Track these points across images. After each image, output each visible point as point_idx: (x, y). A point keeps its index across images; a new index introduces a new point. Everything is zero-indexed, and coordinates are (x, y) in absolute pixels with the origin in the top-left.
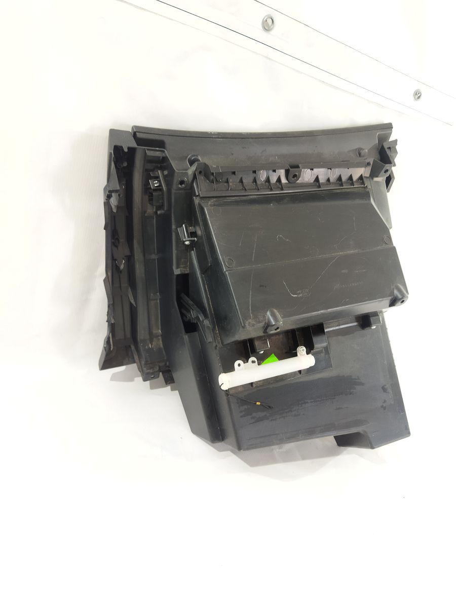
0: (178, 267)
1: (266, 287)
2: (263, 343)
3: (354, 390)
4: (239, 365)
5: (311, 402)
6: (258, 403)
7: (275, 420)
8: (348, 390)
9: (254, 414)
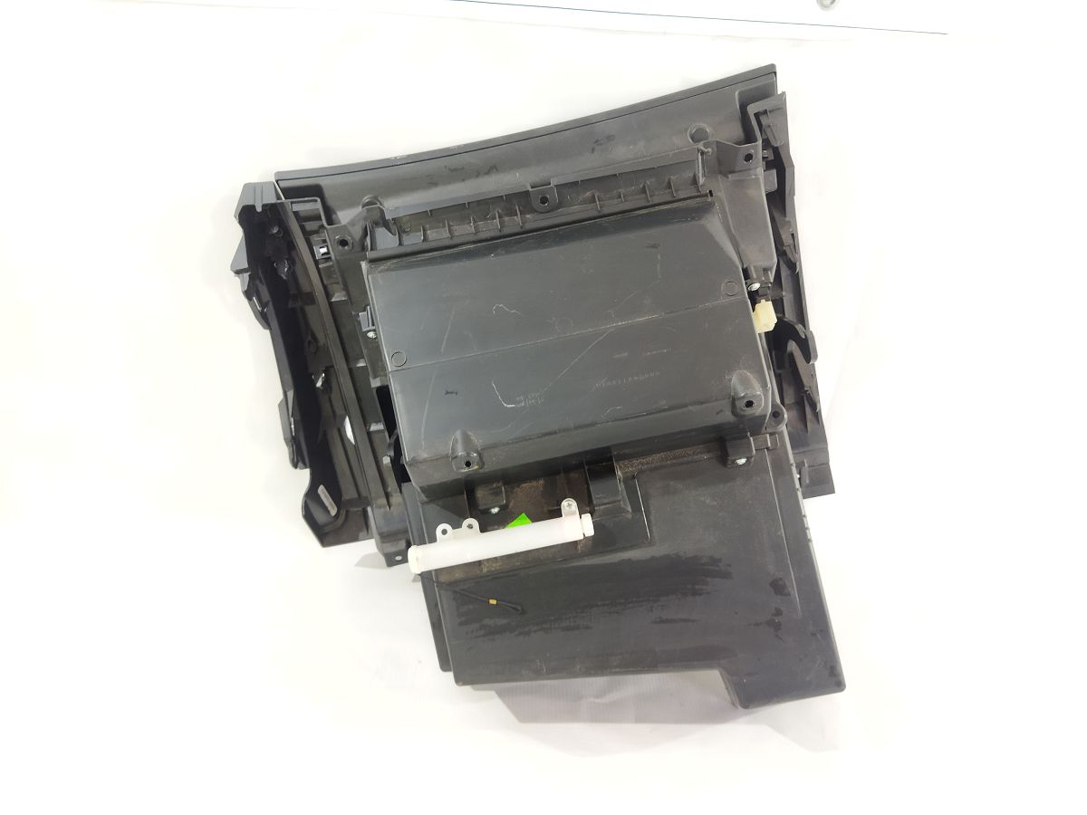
0: (375, 377)
1: (456, 393)
2: (492, 494)
3: (704, 587)
4: (444, 532)
5: (604, 605)
6: (493, 602)
7: (528, 633)
8: (689, 586)
9: (487, 621)
